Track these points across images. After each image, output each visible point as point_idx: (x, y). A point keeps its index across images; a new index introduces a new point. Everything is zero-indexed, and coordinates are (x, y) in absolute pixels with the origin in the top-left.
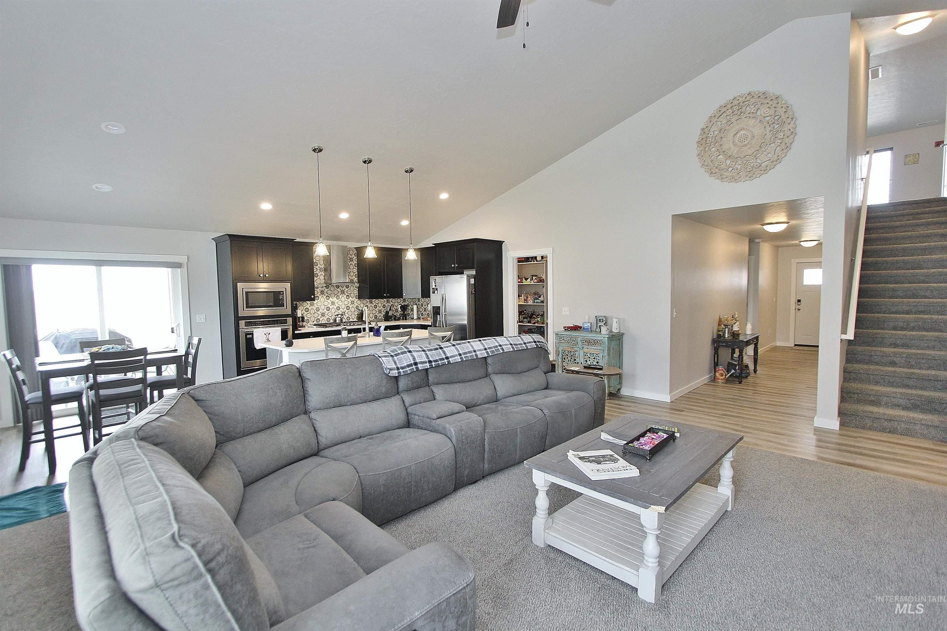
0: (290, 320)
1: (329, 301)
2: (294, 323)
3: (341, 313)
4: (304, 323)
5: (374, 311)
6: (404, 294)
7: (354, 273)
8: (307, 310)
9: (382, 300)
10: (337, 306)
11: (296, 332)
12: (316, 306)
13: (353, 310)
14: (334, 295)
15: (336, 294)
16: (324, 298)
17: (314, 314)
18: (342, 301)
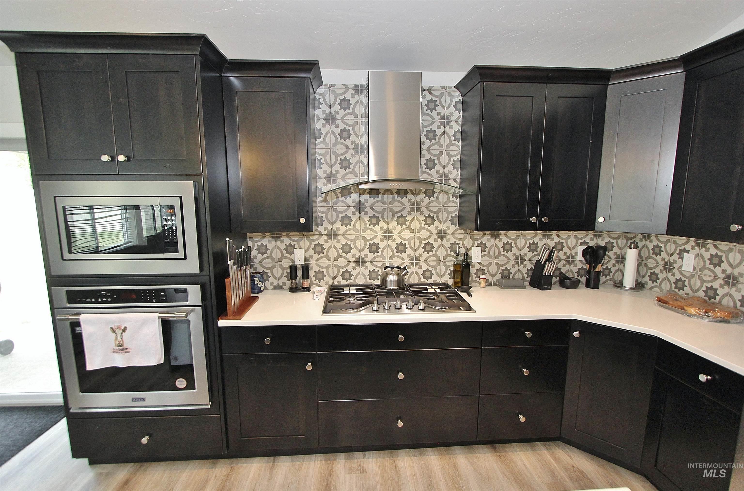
1: (377, 228)
5: (502, 260)
6: (601, 220)
7: (450, 156)
8: (319, 249)
10: (398, 241)
11: (226, 324)
12: (344, 241)
13: (441, 253)
14: (391, 214)
15: (398, 212)
16: (364, 221)
17: (336, 259)
18: (412, 231)
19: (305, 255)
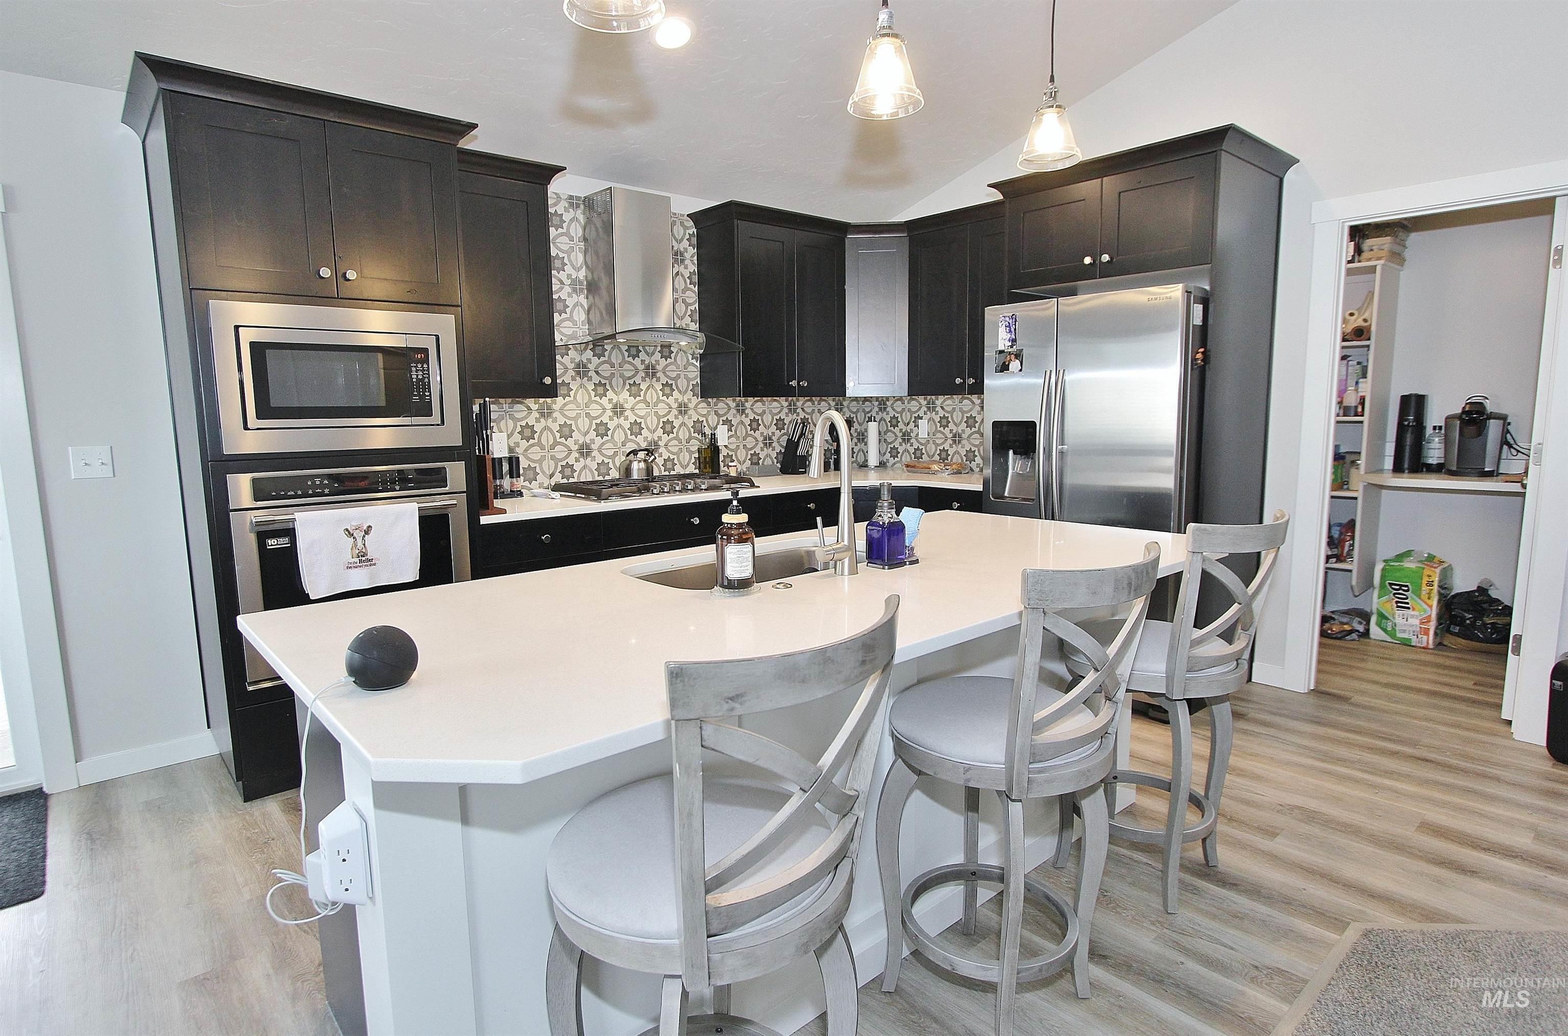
0: (456, 473)
1: (604, 401)
2: (476, 484)
3: (644, 445)
4: (520, 483)
5: (750, 442)
6: (848, 384)
7: (687, 305)
8: (528, 433)
9: (775, 404)
10: (632, 419)
11: (485, 520)
13: (683, 434)
14: (621, 380)
15: (630, 378)
16: (587, 390)
17: (553, 447)
18: (648, 404)
19: (508, 442)
